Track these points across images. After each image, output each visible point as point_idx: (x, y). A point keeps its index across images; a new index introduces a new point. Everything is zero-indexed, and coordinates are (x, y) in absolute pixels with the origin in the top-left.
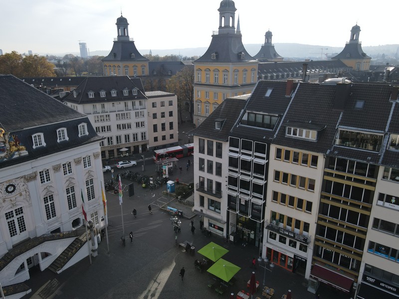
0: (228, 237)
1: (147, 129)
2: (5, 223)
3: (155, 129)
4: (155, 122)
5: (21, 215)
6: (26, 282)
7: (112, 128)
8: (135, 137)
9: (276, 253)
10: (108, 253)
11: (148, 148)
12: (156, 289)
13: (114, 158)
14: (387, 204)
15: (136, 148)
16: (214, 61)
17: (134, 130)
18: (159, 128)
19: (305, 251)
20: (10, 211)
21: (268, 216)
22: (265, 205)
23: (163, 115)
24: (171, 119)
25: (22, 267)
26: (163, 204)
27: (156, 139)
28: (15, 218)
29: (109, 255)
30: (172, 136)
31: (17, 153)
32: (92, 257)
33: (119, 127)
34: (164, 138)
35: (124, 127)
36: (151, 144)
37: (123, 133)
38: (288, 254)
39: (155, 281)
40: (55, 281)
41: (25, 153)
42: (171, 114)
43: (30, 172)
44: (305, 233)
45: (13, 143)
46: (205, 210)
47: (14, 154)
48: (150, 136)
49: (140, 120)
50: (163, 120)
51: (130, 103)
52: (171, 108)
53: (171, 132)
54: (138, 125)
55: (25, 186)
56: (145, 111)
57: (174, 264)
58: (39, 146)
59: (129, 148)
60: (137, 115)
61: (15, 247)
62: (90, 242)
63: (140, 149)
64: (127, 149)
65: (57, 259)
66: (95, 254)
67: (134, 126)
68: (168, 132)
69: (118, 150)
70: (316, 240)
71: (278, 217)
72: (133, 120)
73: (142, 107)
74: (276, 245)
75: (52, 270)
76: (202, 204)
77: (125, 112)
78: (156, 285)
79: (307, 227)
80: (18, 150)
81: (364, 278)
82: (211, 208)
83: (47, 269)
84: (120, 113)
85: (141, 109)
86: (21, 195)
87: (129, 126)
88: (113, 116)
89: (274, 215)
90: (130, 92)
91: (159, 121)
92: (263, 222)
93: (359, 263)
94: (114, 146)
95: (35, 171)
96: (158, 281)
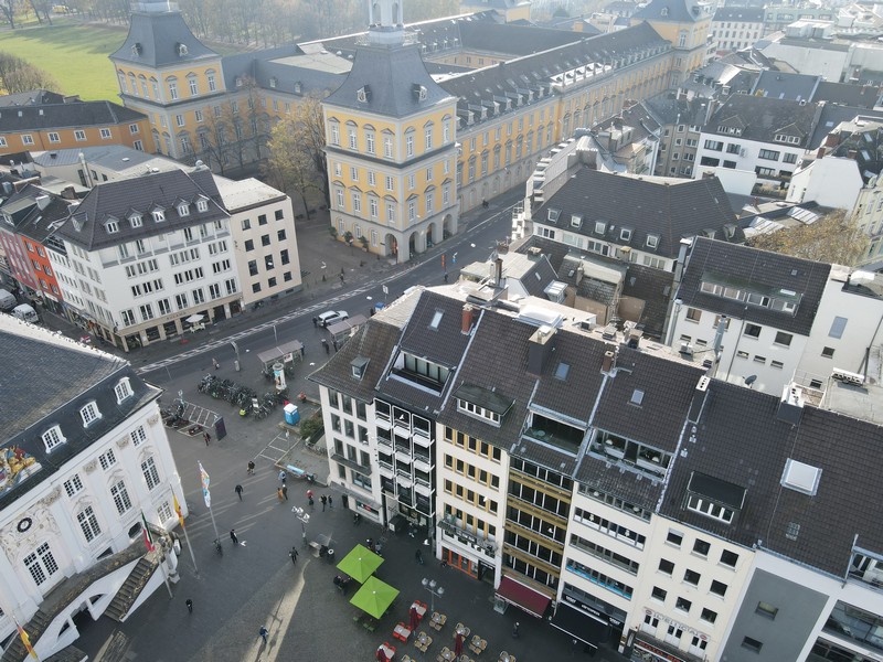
0: (386, 525)
1: (238, 272)
2: (25, 571)
3: (253, 270)
4: (251, 256)
5: (46, 552)
6: (75, 643)
7: (164, 283)
8: (214, 290)
9: (455, 556)
10: (197, 573)
11: (242, 305)
12: (277, 632)
13: (177, 336)
14: (585, 521)
15: (219, 311)
16: (363, 108)
17: (210, 278)
18: (261, 265)
19: (493, 556)
20: (29, 554)
21: (440, 510)
22: (434, 495)
23: (266, 240)
24: (283, 245)
25: (66, 626)
26: (280, 455)
27: (256, 288)
28: (39, 559)
29: (199, 577)
30: (288, 277)
31: (23, 472)
32: (171, 584)
33: (178, 278)
34: (272, 282)
35: (189, 275)
36: (248, 298)
37: (187, 288)
38: (471, 558)
39: (275, 618)
40: (121, 636)
41: (36, 467)
42: (282, 235)
43: (50, 490)
44: (491, 536)
45: (14, 460)
46: (348, 483)
47: (19, 476)
48: (244, 284)
49: (220, 258)
50: (267, 250)
51: (195, 230)
52: (280, 225)
53: (287, 268)
54: (216, 268)
55: (46, 513)
56: (229, 240)
57: (302, 583)
58: (55, 445)
59: (205, 313)
60: (212, 250)
61: (47, 597)
62: (165, 565)
63: (227, 310)
64: (201, 317)
65: (115, 598)
66: (176, 580)
67: (208, 270)
68: (279, 270)
69: (183, 320)
70: (505, 548)
71: (454, 512)
72: (206, 261)
73: (220, 232)
74: (454, 544)
75: (111, 616)
76: (343, 474)
77: (188, 249)
78: (276, 623)
79: (492, 530)
80: (25, 467)
81: (564, 597)
82: (356, 482)
83: (103, 616)
84: (178, 251)
85: (219, 236)
86: (41, 527)
87: (199, 272)
88: (163, 260)
89: (448, 508)
90: (193, 207)
91: (259, 253)
92: (435, 516)
93: (557, 580)
94: (173, 316)
95: (56, 485)
96: (280, 617)
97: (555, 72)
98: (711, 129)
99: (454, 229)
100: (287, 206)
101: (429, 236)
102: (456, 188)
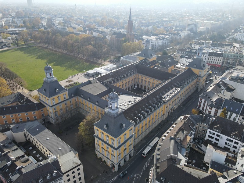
16: (105, 130)
42: (79, 174)
50: (74, 179)
53: (80, 181)
56: (62, 181)
90: (52, 175)
91: (72, 181)
97: (163, 94)
98: (211, 128)
99: (132, 155)
100: (81, 167)
101: (125, 160)
102: (133, 140)
